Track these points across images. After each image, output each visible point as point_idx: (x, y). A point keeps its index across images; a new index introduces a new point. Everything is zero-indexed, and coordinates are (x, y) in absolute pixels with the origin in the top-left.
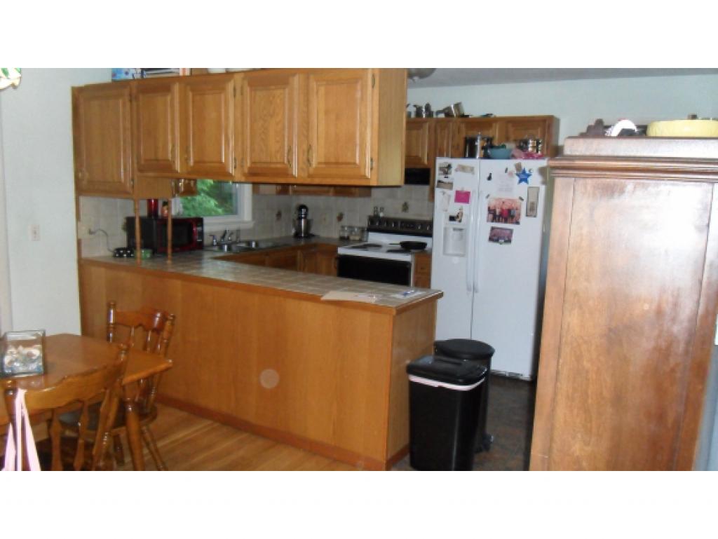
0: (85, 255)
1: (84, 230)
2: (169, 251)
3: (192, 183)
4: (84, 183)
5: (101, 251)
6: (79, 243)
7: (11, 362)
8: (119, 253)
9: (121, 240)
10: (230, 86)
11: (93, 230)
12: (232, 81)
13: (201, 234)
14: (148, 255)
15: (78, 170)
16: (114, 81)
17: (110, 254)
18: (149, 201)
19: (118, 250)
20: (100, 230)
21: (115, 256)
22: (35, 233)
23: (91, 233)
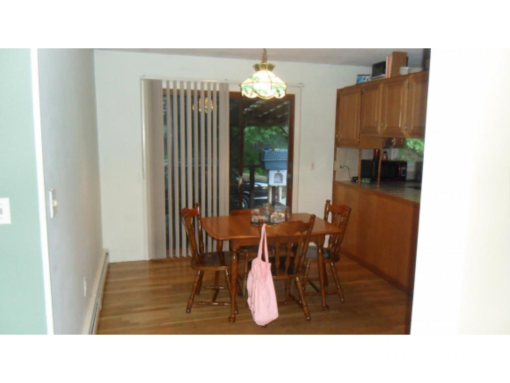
0: (337, 179)
1: (338, 165)
2: (379, 180)
3: (402, 140)
4: (339, 140)
5: (345, 178)
6: (334, 172)
7: (273, 218)
8: (354, 180)
9: (356, 172)
10: (406, 82)
11: (342, 166)
12: (408, 79)
13: (405, 172)
14: (368, 182)
15: (337, 133)
16: (357, 84)
17: (350, 180)
18: (375, 150)
19: (354, 178)
20: (346, 166)
21: (352, 181)
22: (312, 165)
23: (341, 167)
